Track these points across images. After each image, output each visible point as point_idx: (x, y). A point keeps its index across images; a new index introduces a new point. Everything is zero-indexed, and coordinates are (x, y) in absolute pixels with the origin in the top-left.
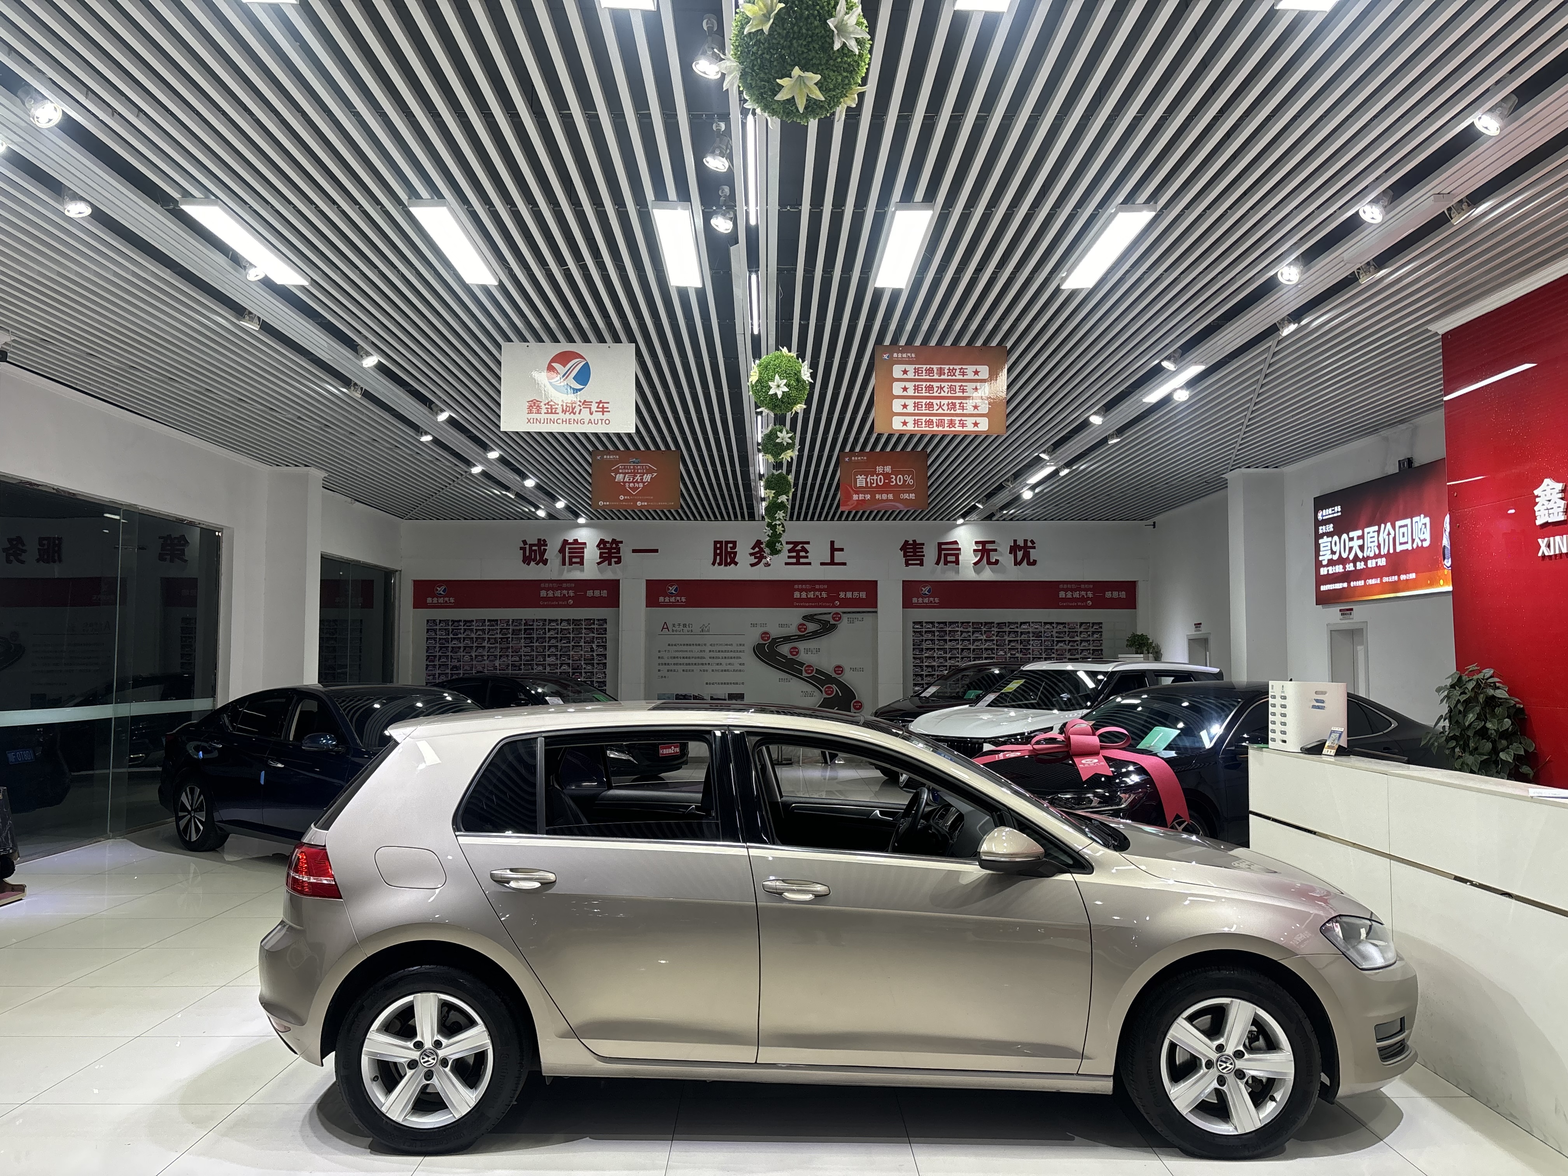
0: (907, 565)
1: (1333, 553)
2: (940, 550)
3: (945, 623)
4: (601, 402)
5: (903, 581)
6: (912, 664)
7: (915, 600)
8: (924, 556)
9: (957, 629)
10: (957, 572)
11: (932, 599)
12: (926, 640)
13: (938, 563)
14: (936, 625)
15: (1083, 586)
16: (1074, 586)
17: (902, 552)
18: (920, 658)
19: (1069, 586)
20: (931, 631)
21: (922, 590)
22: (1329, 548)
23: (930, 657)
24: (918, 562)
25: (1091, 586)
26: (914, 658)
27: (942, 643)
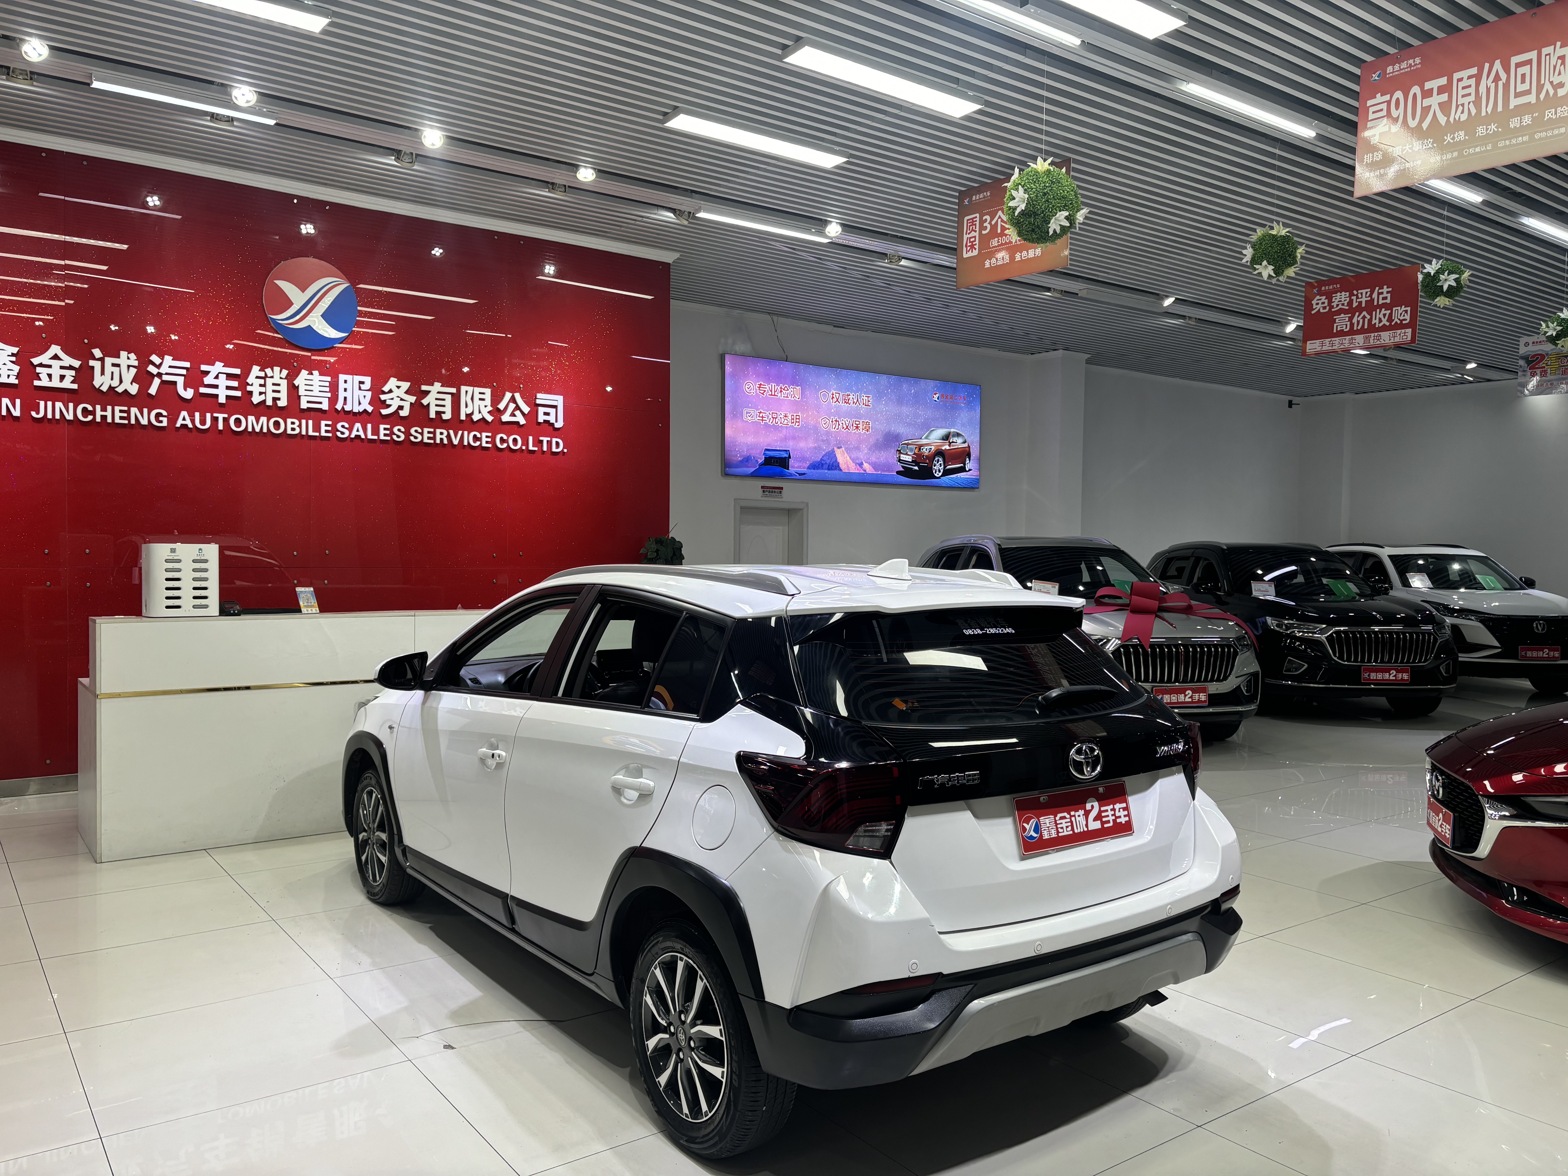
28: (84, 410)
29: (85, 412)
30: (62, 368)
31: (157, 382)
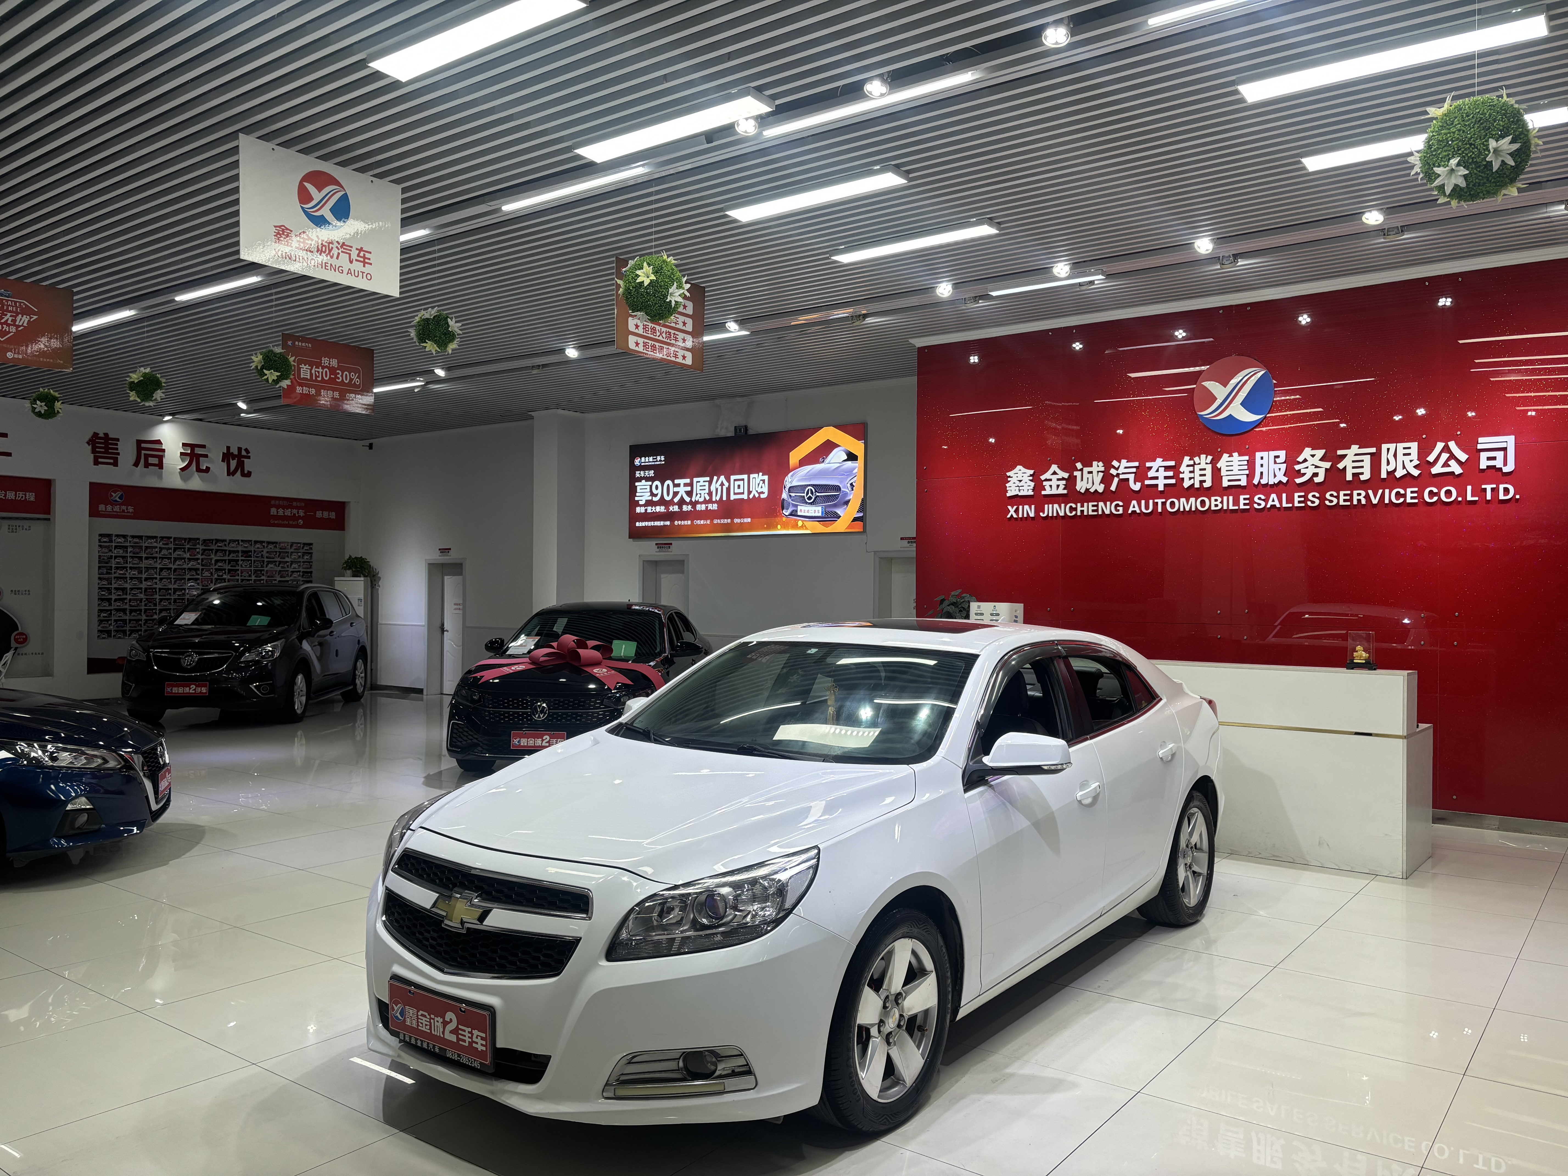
0: (96, 463)
1: (653, 495)
2: (139, 449)
3: (140, 537)
4: (361, 250)
5: (90, 483)
6: (97, 587)
7: (102, 507)
8: (118, 454)
9: (155, 544)
10: (160, 477)
11: (124, 508)
12: (116, 557)
13: (136, 464)
14: (129, 539)
15: (295, 504)
16: (285, 503)
17: (90, 447)
18: (107, 579)
19: (281, 503)
20: (123, 547)
21: (112, 496)
22: (648, 490)
23: (121, 578)
24: (112, 461)
25: (303, 504)
26: (100, 579)
27: (136, 561)
28: (1071, 507)
29: (1072, 509)
30: (1058, 480)
31: (1116, 480)
